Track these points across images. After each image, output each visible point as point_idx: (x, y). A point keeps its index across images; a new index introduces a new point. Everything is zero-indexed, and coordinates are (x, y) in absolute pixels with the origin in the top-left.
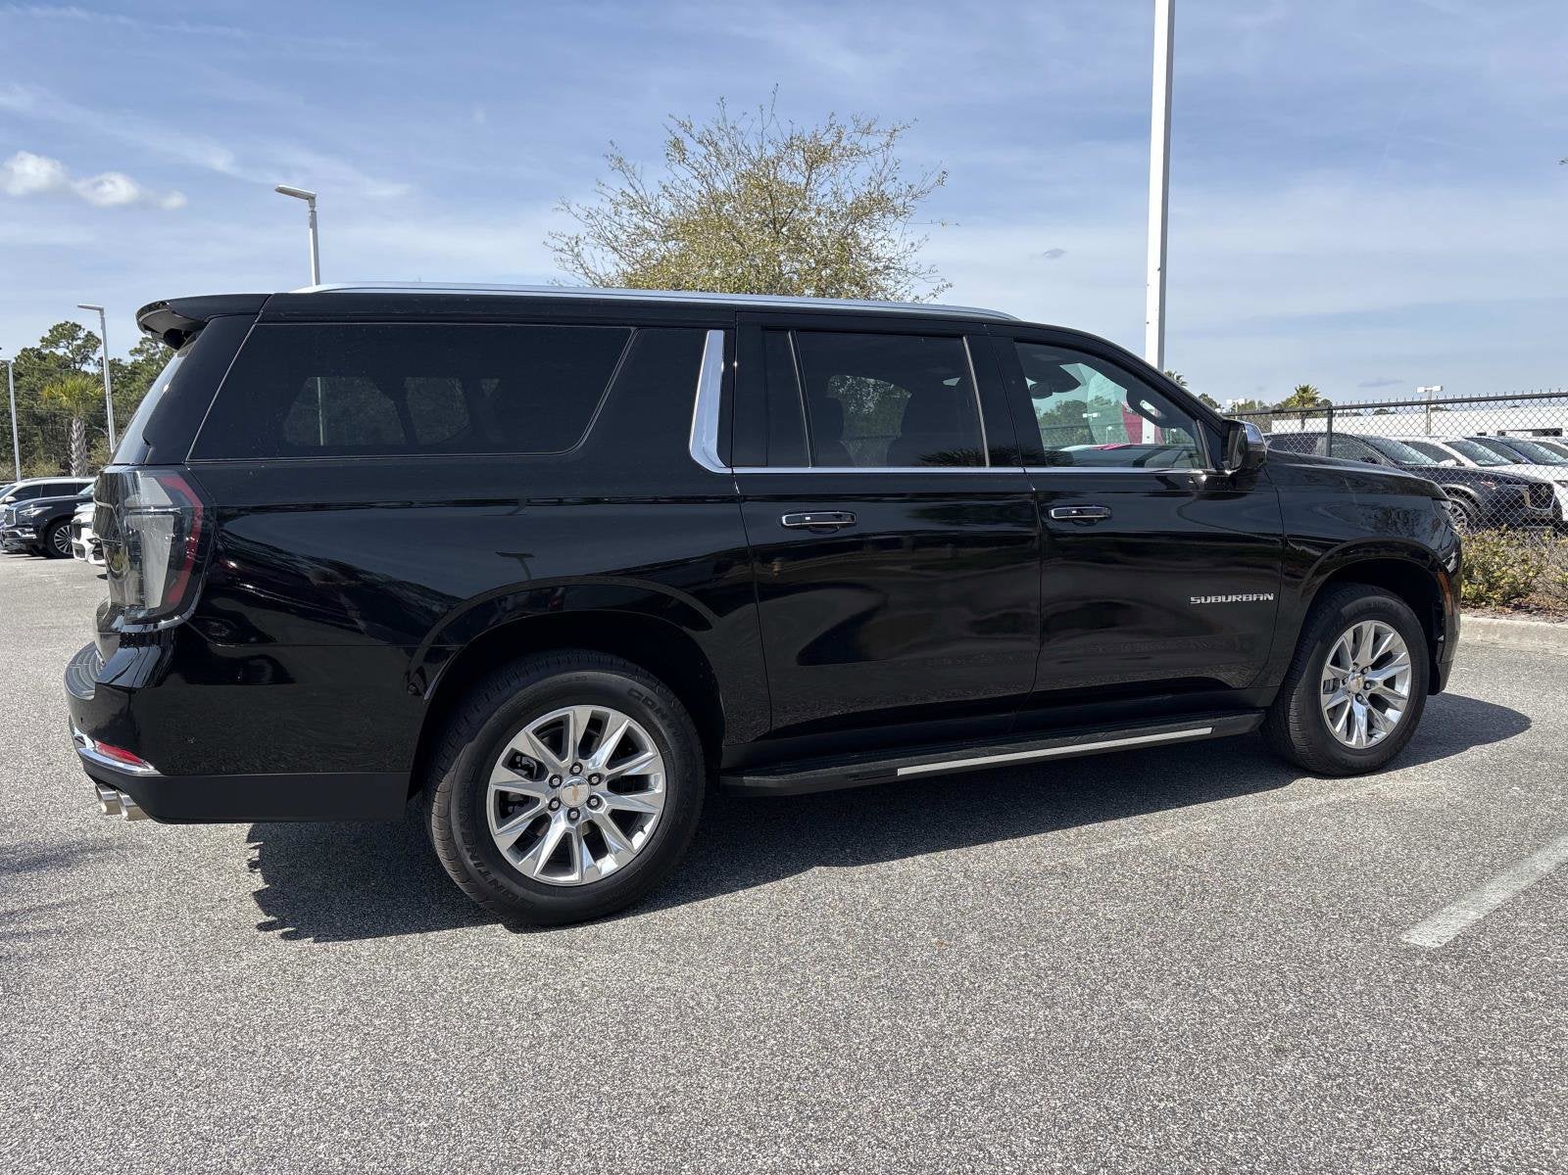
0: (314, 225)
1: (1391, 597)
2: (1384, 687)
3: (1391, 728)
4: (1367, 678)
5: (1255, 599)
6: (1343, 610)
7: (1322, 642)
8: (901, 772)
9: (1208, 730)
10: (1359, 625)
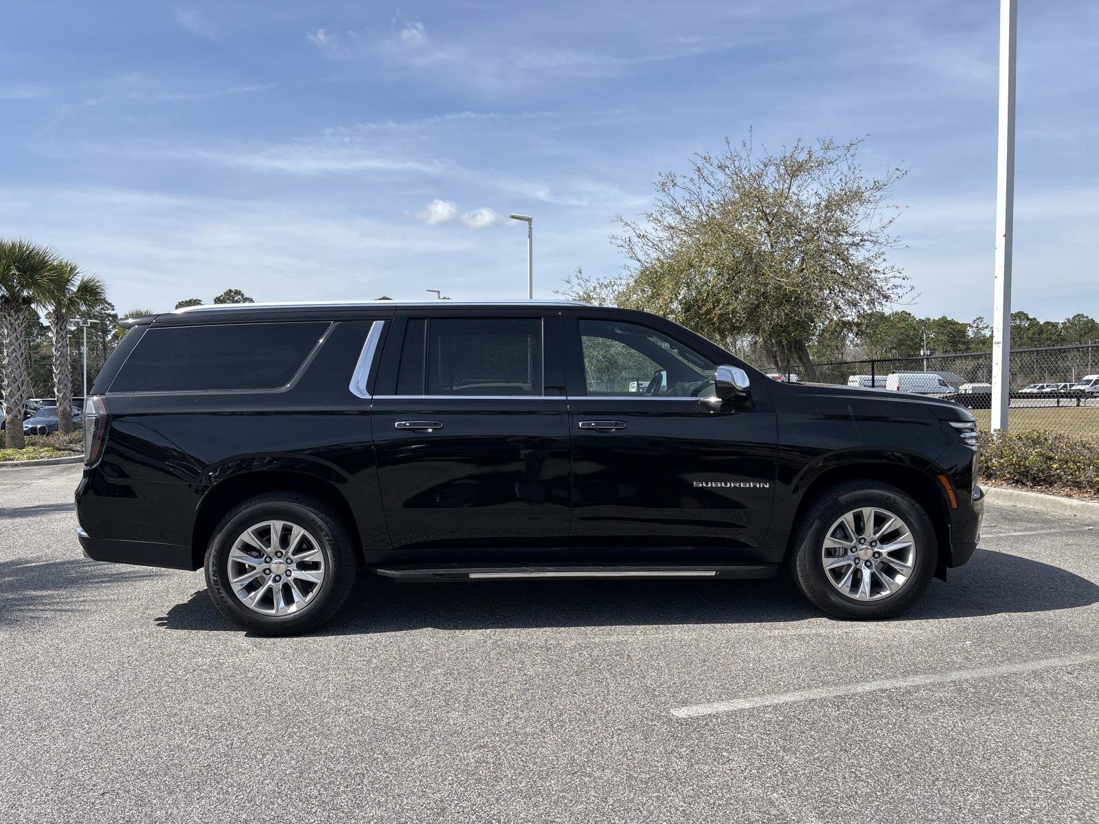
0: (530, 236)
1: (890, 490)
2: (888, 557)
3: (895, 589)
4: (876, 549)
5: (752, 486)
6: (839, 498)
7: (819, 520)
8: (472, 576)
9: (713, 574)
10: (860, 509)
